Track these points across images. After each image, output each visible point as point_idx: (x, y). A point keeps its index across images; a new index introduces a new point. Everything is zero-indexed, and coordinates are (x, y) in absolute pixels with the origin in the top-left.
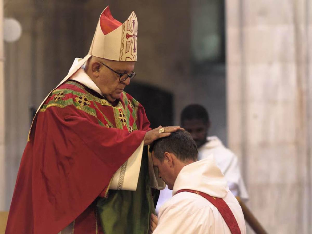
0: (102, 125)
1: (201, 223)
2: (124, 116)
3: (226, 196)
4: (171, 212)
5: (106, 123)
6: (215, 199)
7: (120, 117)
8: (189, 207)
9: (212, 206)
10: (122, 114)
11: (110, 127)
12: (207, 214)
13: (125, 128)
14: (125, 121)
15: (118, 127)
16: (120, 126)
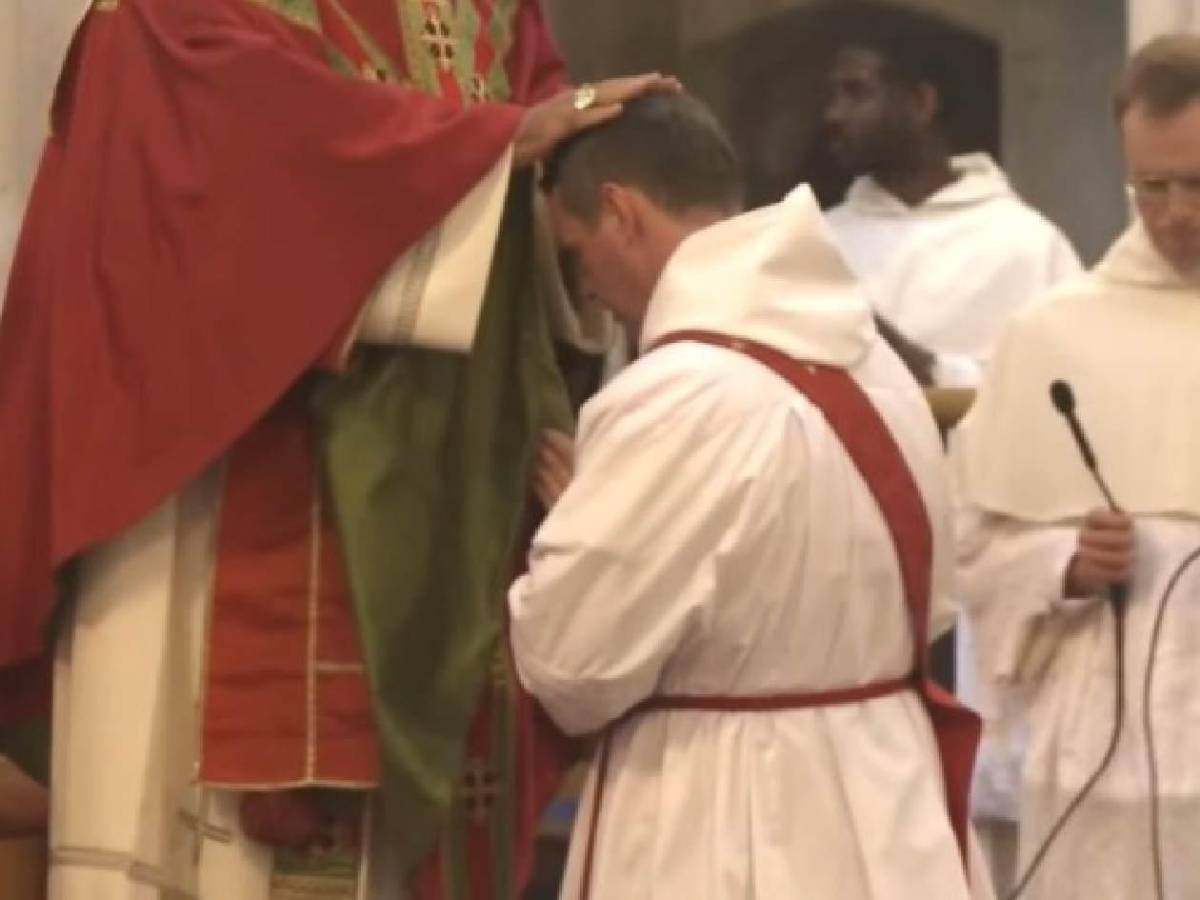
0: (346, 66)
1: (752, 469)
2: (445, 31)
3: (862, 360)
4: (628, 425)
5: (360, 58)
6: (812, 370)
7: (428, 37)
8: (701, 405)
9: (799, 402)
10: (436, 22)
11: (381, 75)
12: (774, 436)
13: (447, 78)
14: (449, 53)
15: (416, 74)
16: (424, 72)
